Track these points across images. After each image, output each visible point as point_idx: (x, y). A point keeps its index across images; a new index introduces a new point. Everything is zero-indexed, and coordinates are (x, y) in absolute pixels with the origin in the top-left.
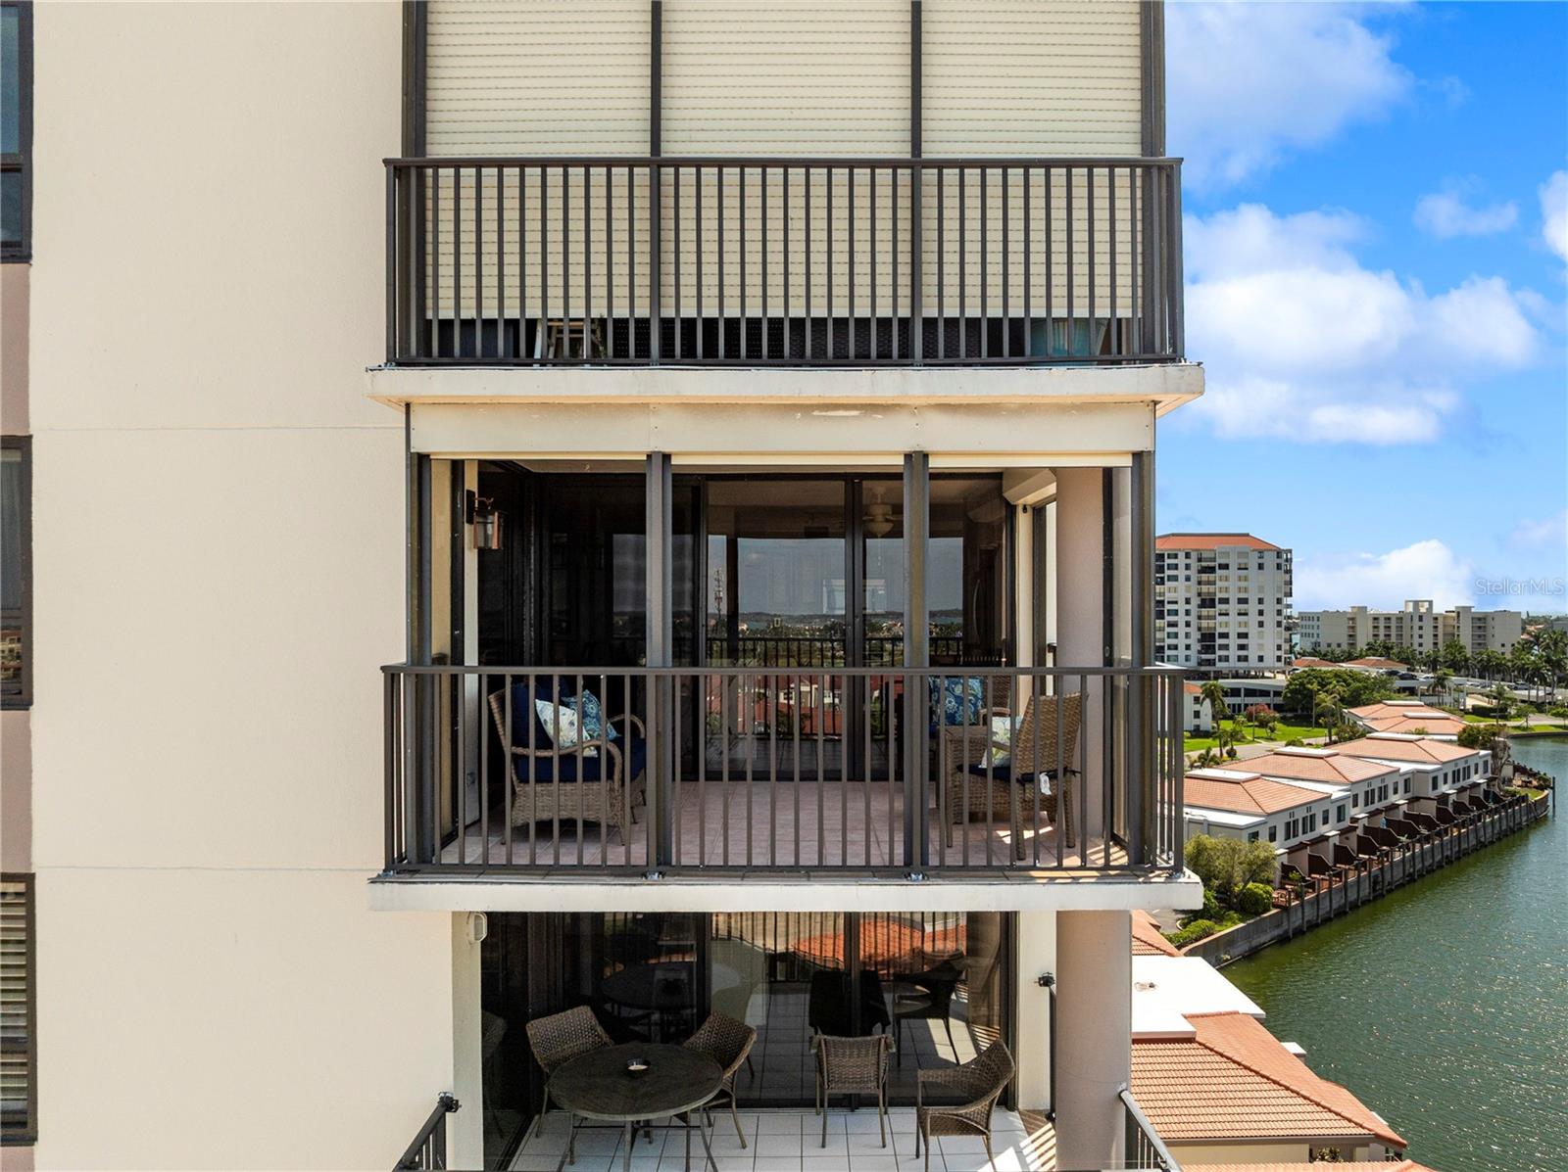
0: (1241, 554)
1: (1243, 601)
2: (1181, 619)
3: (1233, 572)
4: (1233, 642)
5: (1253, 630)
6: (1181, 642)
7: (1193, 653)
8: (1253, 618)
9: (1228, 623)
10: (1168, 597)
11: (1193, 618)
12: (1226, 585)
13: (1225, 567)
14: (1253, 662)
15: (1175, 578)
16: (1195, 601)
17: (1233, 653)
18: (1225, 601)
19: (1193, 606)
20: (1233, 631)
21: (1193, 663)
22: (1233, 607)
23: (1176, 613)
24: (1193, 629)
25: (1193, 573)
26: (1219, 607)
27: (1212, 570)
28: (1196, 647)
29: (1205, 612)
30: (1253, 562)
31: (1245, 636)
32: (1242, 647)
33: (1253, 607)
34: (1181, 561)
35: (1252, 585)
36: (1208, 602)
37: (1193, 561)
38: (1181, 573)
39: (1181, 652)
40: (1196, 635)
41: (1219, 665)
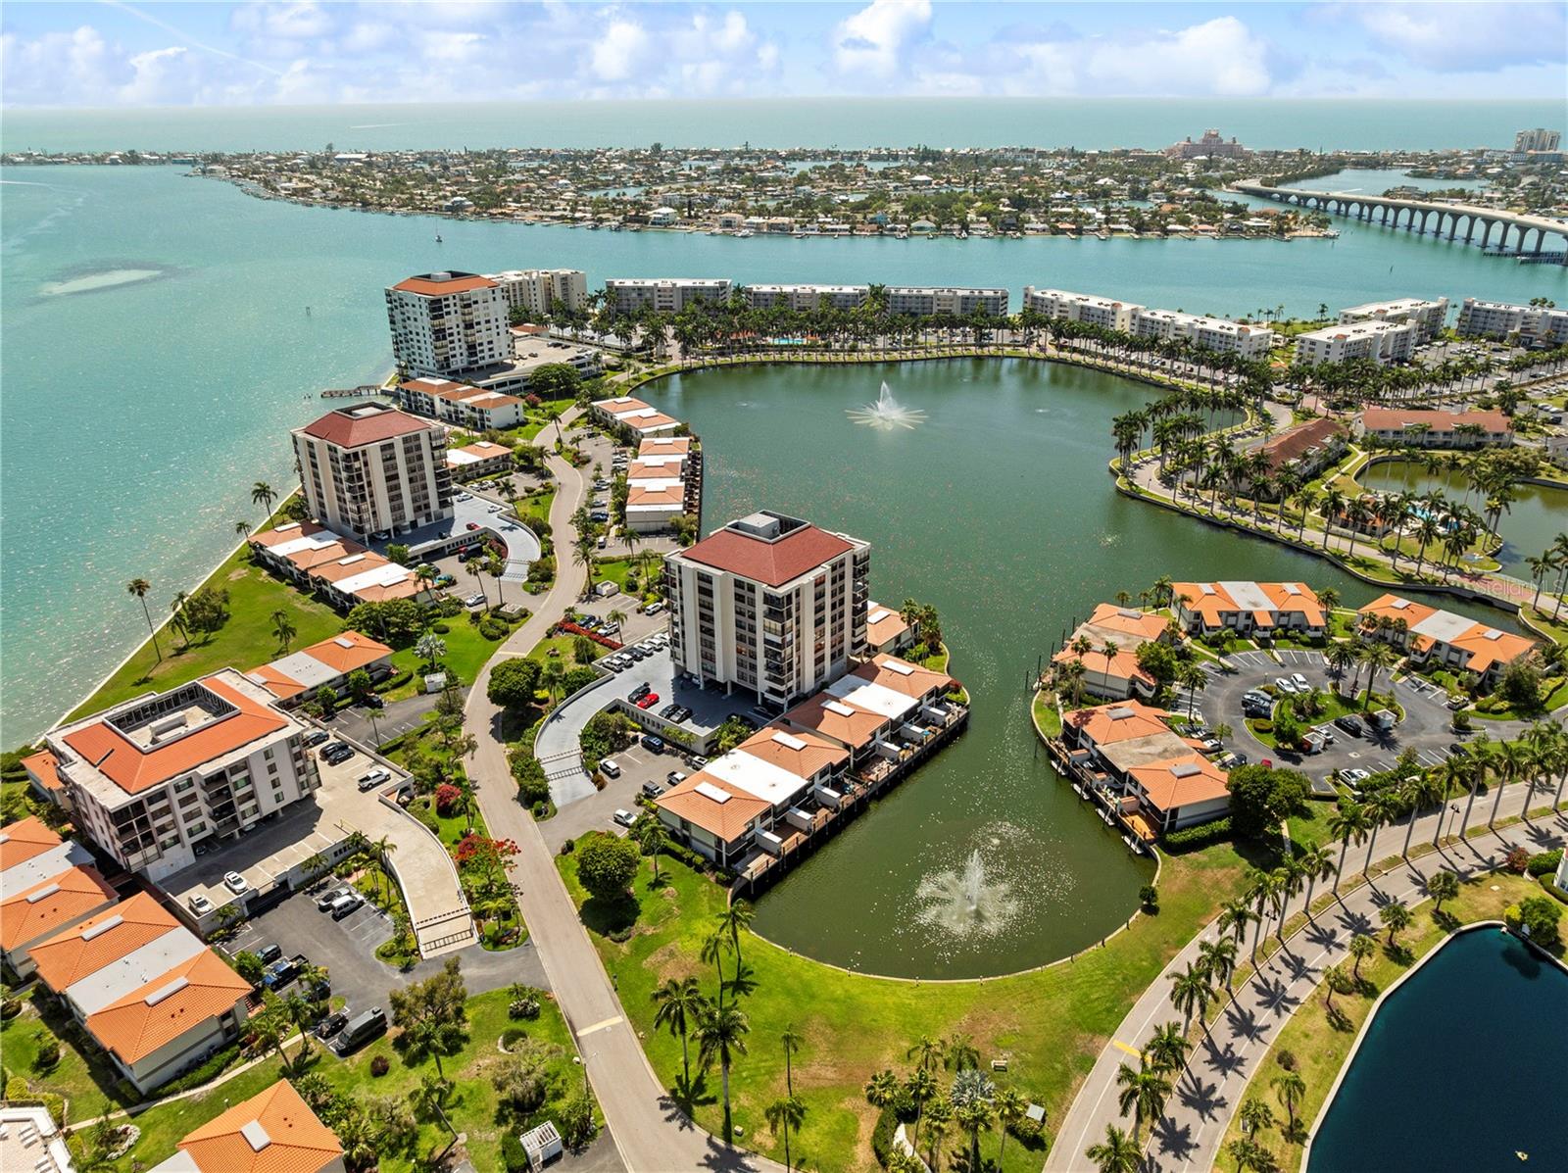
0: (485, 293)
1: (488, 322)
2: (455, 338)
3: (480, 305)
4: (486, 347)
5: (495, 338)
6: (457, 352)
7: (464, 357)
8: (494, 331)
9: (482, 337)
10: (447, 325)
11: (461, 336)
12: (478, 314)
13: (476, 302)
14: (497, 358)
15: (448, 313)
16: (462, 325)
17: (487, 354)
18: (478, 323)
19: (461, 329)
20: (485, 341)
21: (465, 364)
22: (483, 326)
23: (451, 335)
24: (462, 343)
25: (458, 308)
26: (477, 327)
27: (469, 306)
28: (465, 353)
29: (469, 332)
30: (490, 296)
31: (490, 342)
32: (491, 349)
33: (493, 324)
34: (451, 302)
35: (491, 311)
36: (469, 326)
37: (457, 301)
38: (452, 309)
39: (459, 357)
40: (465, 346)
41: (481, 363)
